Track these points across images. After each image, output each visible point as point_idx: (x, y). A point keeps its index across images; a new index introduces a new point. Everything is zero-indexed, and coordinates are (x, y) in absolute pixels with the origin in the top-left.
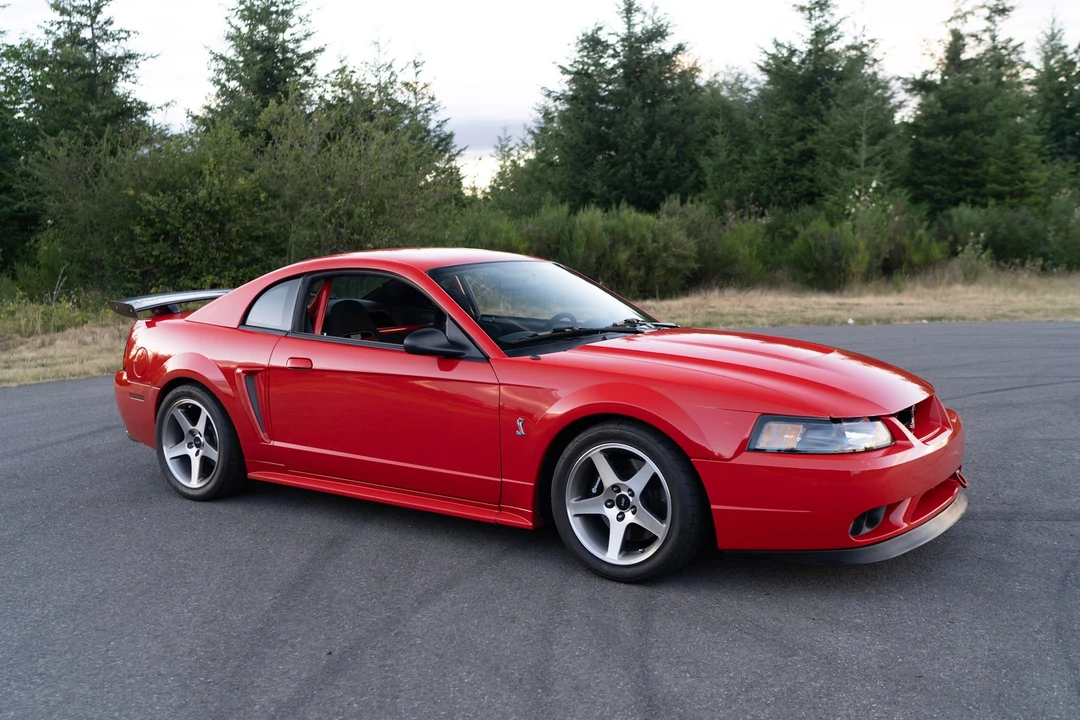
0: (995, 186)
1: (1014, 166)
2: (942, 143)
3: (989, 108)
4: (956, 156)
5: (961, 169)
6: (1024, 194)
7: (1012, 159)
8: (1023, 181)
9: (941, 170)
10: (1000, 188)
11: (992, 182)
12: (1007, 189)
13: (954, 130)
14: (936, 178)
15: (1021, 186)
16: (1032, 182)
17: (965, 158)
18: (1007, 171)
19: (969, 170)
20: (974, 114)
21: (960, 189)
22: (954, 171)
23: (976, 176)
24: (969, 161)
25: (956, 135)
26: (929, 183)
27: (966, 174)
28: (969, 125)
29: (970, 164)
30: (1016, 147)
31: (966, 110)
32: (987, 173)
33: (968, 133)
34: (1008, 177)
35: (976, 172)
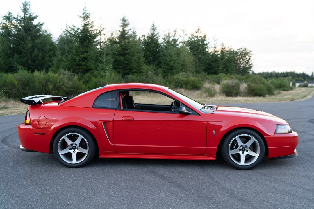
0: (135, 70)
1: (139, 65)
2: (122, 58)
3: (132, 50)
4: (125, 62)
5: (126, 65)
6: (142, 72)
7: (139, 63)
8: (141, 69)
9: (121, 65)
10: (136, 71)
11: (135, 69)
12: (138, 71)
13: (124, 55)
14: (120, 67)
15: (141, 70)
16: (143, 69)
17: (127, 62)
18: (138, 67)
19: (128, 66)
20: (129, 51)
21: (126, 70)
22: (124, 65)
23: (129, 67)
24: (127, 63)
25: (125, 56)
26: (119, 68)
27: (127, 67)
28: (128, 54)
29: (127, 64)
30: (140, 60)
31: (127, 50)
32: (133, 67)
33: (127, 56)
34: (138, 68)
35: (130, 66)
